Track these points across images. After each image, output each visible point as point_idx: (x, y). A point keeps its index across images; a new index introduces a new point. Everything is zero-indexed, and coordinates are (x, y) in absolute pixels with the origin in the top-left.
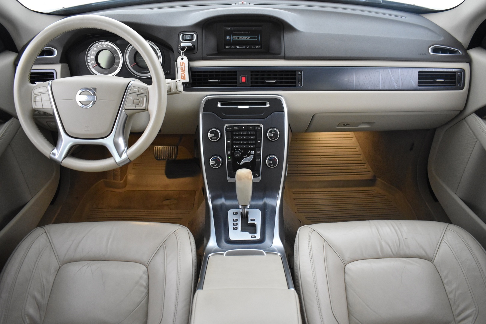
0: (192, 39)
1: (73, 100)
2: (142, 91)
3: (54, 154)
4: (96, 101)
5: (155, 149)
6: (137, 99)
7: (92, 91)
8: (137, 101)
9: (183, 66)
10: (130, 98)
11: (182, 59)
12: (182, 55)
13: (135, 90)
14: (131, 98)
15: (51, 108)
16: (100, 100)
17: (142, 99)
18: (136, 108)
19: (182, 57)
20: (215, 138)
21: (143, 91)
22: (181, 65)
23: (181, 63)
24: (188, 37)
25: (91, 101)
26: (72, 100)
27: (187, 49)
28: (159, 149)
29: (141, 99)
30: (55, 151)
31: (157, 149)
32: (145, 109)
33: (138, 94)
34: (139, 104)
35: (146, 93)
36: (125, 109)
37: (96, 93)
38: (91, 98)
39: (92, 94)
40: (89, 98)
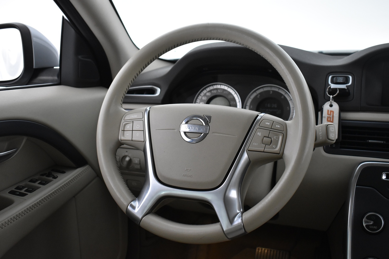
0: (346, 82)
1: (176, 130)
2: (277, 126)
3: (134, 208)
4: (208, 134)
5: (257, 250)
6: (268, 137)
7: (205, 120)
8: (269, 140)
9: (331, 116)
10: (258, 134)
11: (331, 106)
12: (331, 100)
13: (267, 123)
14: (260, 135)
15: (143, 140)
16: (213, 133)
17: (277, 138)
18: (266, 150)
19: (331, 103)
20: (375, 227)
21: (279, 126)
22: (328, 114)
23: (328, 111)
24: (341, 80)
25: (202, 133)
26: (173, 131)
27: (338, 94)
28: (263, 252)
29: (275, 137)
30: (136, 204)
31: (260, 251)
32: (279, 154)
33: (270, 131)
34: (271, 145)
35: (283, 130)
36: (249, 151)
37: (210, 123)
38: (201, 128)
39: (204, 125)
40: (199, 128)
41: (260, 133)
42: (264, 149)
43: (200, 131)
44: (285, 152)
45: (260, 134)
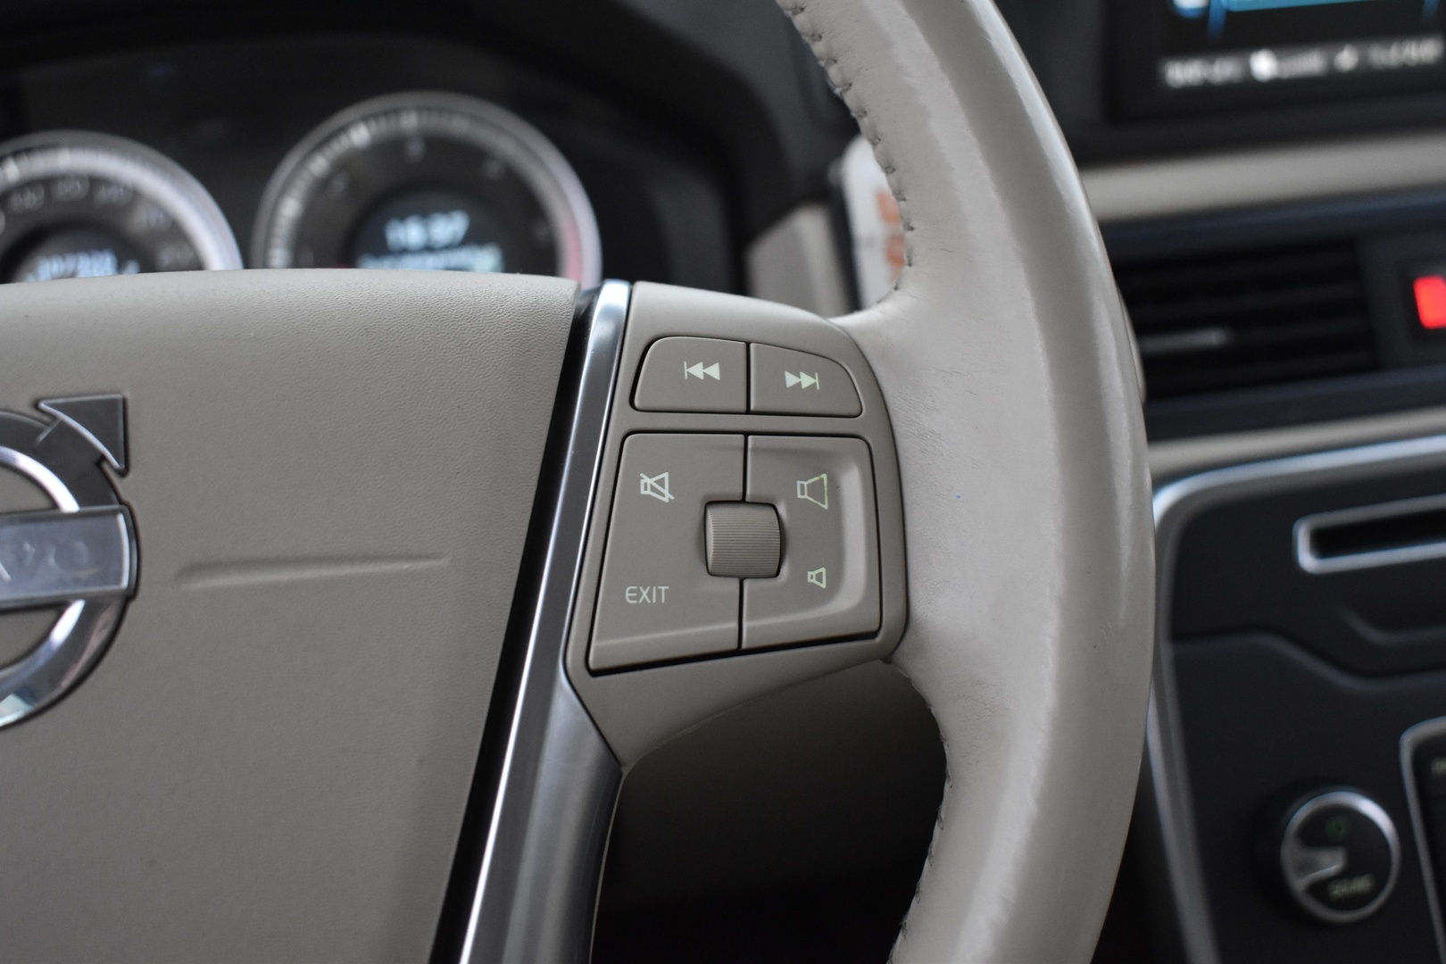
2: (791, 380)
4: (130, 596)
6: (743, 501)
8: (760, 519)
10: (641, 485)
13: (698, 371)
14: (667, 497)
16: (191, 571)
17: (815, 490)
18: (758, 627)
20: (1362, 884)
21: (807, 381)
25: (60, 607)
29: (803, 490)
32: (873, 635)
33: (746, 434)
34: (785, 570)
35: (854, 410)
36: (595, 673)
37: (123, 473)
38: (40, 557)
39: (68, 503)
40: (20, 558)
41: (666, 475)
42: (735, 625)
43: (37, 590)
44: (920, 607)
45: (661, 482)
